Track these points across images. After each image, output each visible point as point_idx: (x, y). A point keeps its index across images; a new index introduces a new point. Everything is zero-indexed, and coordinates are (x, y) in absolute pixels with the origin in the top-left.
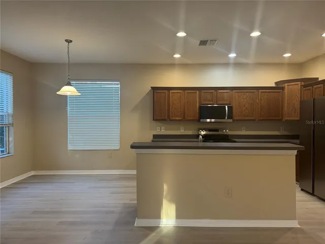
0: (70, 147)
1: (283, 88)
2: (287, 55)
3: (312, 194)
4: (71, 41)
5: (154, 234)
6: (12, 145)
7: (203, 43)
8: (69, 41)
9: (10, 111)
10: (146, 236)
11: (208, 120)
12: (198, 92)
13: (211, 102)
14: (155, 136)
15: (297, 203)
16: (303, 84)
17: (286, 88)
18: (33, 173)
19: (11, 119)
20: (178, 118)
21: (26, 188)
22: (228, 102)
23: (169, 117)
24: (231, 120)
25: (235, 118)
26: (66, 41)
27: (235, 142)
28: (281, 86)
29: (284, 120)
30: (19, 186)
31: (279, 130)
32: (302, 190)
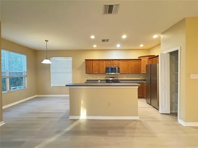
0: (52, 85)
1: (141, 60)
2: (142, 46)
3: (151, 105)
4: (48, 41)
5: (76, 123)
6: (26, 84)
7: (103, 41)
8: (47, 41)
9: (26, 70)
10: (72, 123)
11: (110, 73)
12: (105, 61)
13: (111, 66)
14: (87, 80)
15: (138, 108)
16: (149, 58)
17: (142, 60)
18: (36, 96)
19: (25, 73)
20: (96, 73)
21: (31, 102)
22: (118, 66)
23: (92, 72)
24: (119, 73)
25: (121, 73)
26: (45, 41)
27: (120, 83)
28: (140, 59)
29: (141, 73)
30: (30, 101)
31: (140, 77)
32: (147, 103)
